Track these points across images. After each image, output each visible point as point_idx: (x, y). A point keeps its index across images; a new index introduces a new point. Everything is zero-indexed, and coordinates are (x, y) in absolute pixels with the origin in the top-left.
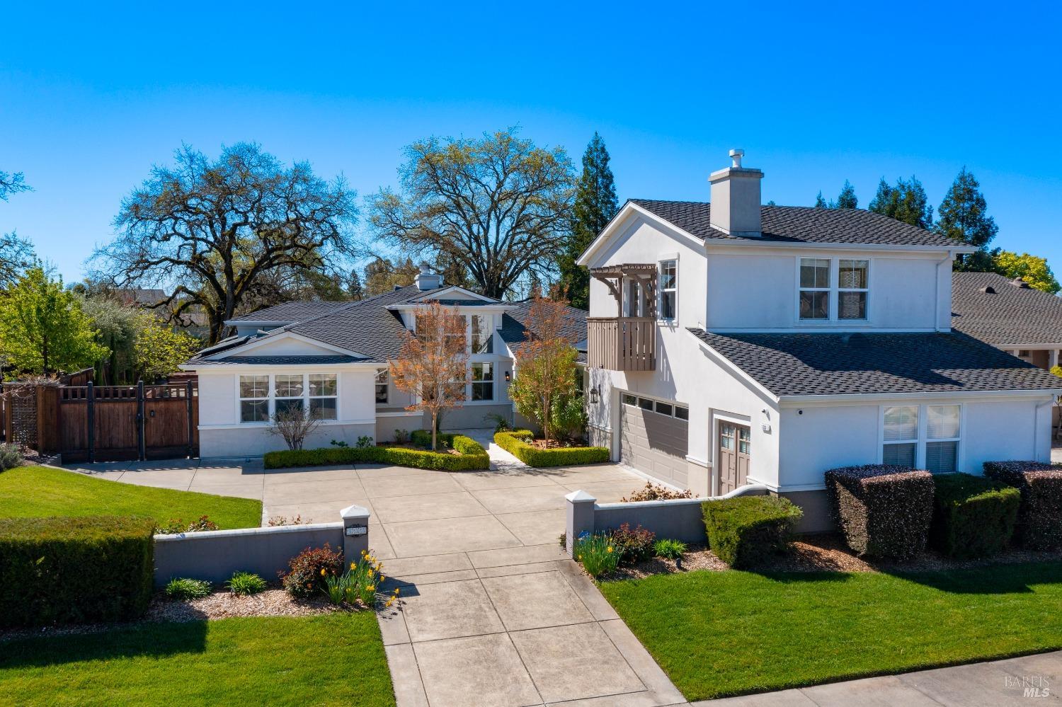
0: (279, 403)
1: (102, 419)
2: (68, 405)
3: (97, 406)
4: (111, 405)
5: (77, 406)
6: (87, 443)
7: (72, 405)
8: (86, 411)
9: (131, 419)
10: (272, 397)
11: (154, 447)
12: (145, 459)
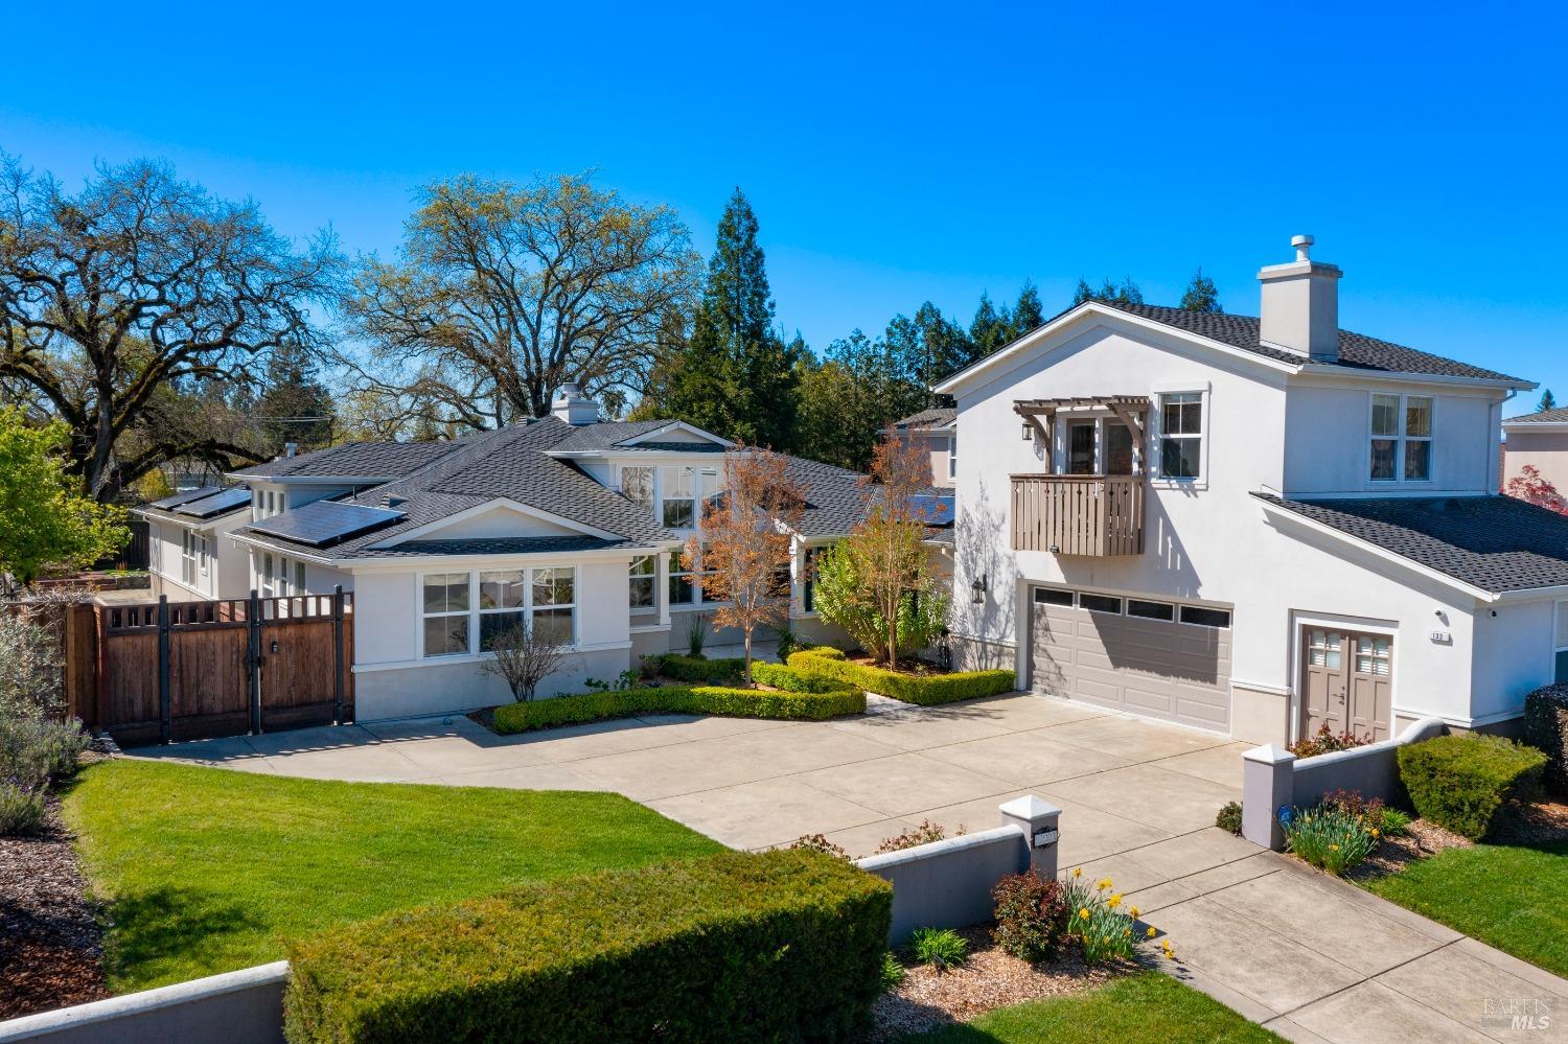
0: (485, 619)
1: (184, 662)
2: (120, 640)
3: (175, 638)
4: (201, 635)
5: (138, 641)
6: (156, 709)
7: (129, 639)
8: (155, 650)
9: (238, 659)
10: (475, 611)
11: (278, 708)
12: (261, 732)
